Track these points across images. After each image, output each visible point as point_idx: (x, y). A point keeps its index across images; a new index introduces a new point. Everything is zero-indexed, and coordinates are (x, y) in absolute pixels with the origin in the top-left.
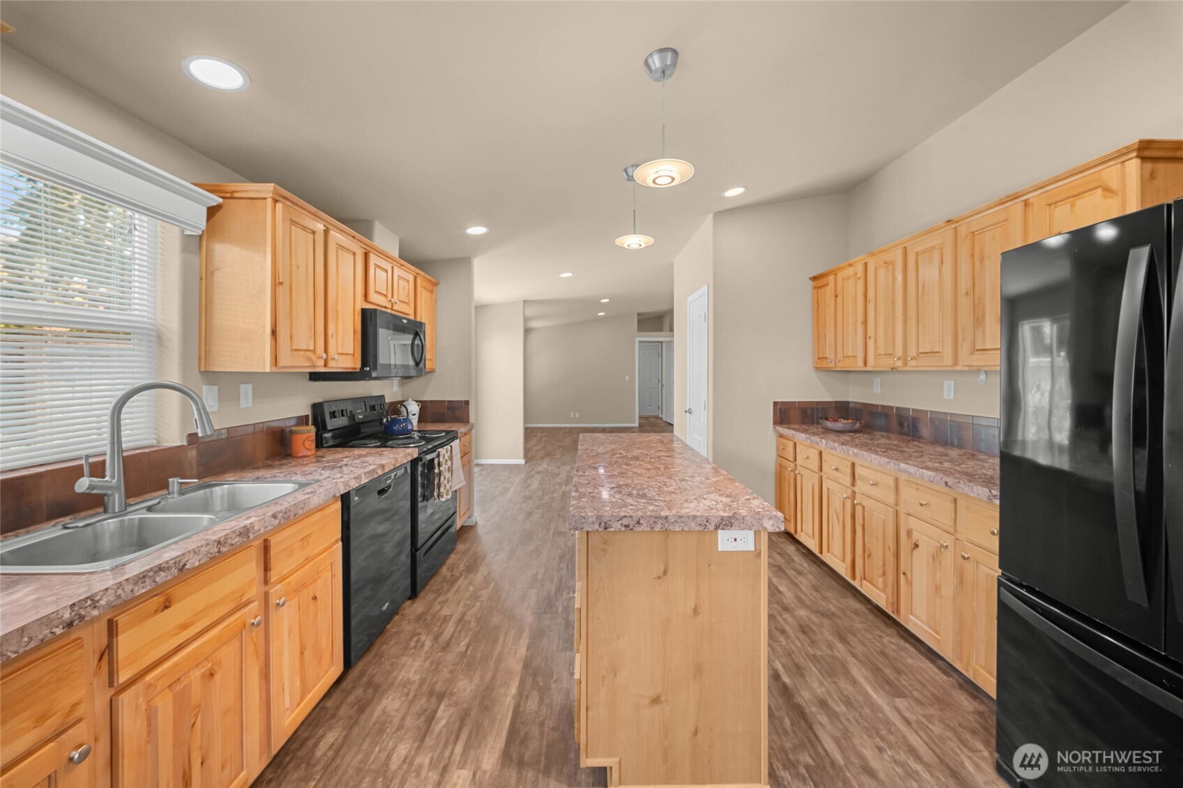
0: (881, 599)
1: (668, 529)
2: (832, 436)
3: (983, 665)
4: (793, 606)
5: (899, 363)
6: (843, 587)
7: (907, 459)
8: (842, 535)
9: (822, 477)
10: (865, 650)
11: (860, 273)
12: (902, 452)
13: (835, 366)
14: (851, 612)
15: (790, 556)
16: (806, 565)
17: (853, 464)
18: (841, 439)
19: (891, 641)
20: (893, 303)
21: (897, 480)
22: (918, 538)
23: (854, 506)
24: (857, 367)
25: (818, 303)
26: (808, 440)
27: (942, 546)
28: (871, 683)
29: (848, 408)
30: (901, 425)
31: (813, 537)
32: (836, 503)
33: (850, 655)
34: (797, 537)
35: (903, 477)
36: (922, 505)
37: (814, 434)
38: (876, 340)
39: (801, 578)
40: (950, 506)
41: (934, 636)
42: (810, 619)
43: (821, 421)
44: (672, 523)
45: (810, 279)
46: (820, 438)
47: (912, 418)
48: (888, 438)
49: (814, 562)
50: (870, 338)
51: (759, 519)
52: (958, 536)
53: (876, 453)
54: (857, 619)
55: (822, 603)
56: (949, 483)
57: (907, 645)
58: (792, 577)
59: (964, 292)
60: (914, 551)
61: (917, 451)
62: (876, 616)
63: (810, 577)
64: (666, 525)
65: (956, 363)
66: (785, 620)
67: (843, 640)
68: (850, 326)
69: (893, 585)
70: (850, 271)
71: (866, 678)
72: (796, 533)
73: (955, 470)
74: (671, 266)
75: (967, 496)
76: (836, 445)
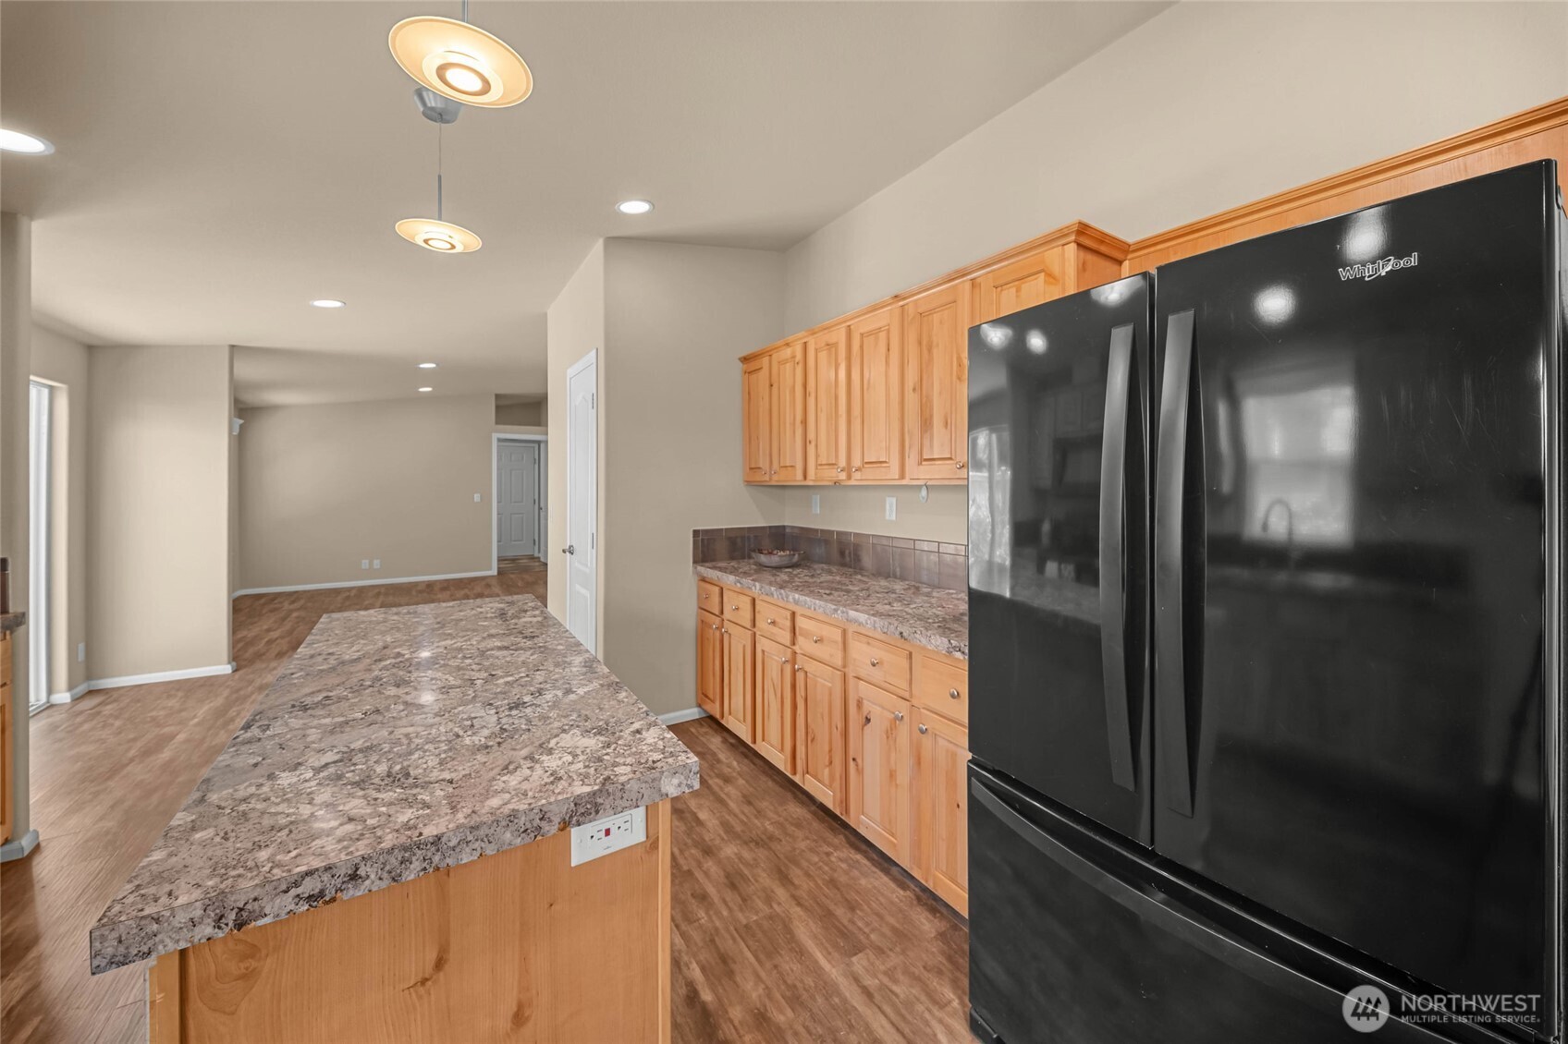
0: (827, 797)
1: (443, 865)
2: (767, 576)
3: (944, 870)
4: (718, 841)
5: (843, 476)
6: (781, 786)
7: (855, 604)
8: (780, 714)
9: (755, 633)
10: (812, 884)
11: (799, 356)
12: (848, 591)
13: (771, 479)
14: (792, 824)
15: (714, 754)
16: (735, 763)
17: (793, 614)
18: (778, 579)
19: (842, 854)
20: (836, 398)
21: (844, 632)
22: (870, 709)
23: (794, 672)
24: (795, 481)
25: (749, 393)
26: (738, 585)
27: (896, 718)
28: (822, 944)
29: (784, 535)
30: (842, 554)
31: (744, 721)
32: (773, 672)
33: (794, 903)
34: (723, 722)
35: (851, 629)
36: (874, 665)
37: (746, 574)
38: (816, 446)
39: (729, 789)
40: (905, 663)
41: (888, 839)
42: (741, 858)
43: (753, 554)
44: (453, 849)
45: (740, 359)
46: (753, 580)
47: (854, 544)
48: (830, 572)
49: (746, 756)
50: (810, 442)
51: (653, 780)
52: (915, 702)
53: (820, 596)
54: (799, 834)
55: (756, 821)
56: (905, 634)
57: (859, 857)
58: (716, 789)
59: (911, 388)
60: (865, 728)
61: (863, 590)
62: (822, 821)
63: (741, 781)
64: (436, 858)
65: (902, 476)
66: (706, 874)
67: (784, 879)
68: (788, 425)
69: (841, 777)
70: (788, 351)
71: (815, 937)
72: (722, 717)
73: (908, 614)
74: (542, 320)
75: (924, 648)
76: (773, 589)
